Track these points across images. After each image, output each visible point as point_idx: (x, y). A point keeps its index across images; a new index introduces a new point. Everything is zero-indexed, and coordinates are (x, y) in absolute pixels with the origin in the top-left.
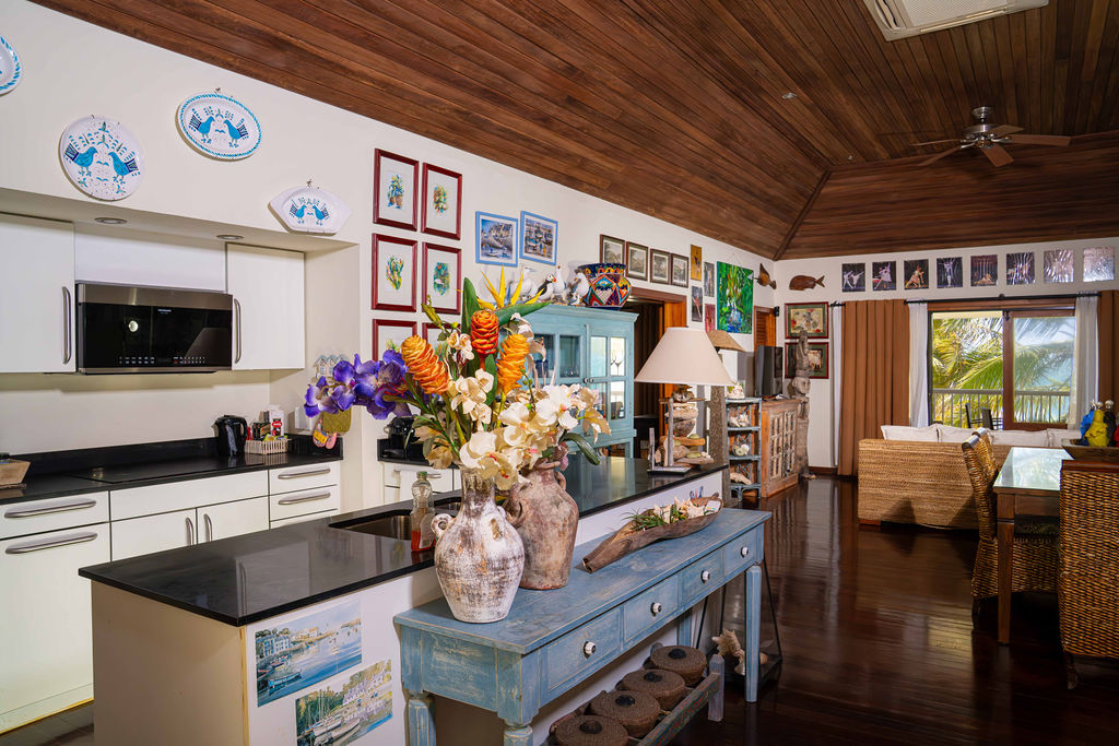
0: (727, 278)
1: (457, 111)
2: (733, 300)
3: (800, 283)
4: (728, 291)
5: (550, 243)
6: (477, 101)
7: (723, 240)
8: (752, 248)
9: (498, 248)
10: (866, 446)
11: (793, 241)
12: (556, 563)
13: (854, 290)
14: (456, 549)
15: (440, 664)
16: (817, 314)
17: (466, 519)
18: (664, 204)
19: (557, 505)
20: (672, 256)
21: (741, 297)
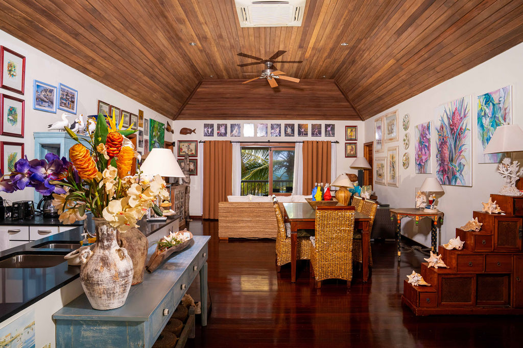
0: (154, 127)
1: (25, 18)
2: (156, 138)
3: (184, 131)
4: (154, 133)
5: (73, 102)
6: (38, 16)
7: (152, 108)
8: (165, 114)
9: (46, 102)
10: (221, 205)
11: (183, 111)
12: (140, 270)
13: (209, 136)
14: (99, 269)
15: (87, 338)
16: (193, 146)
17: (102, 251)
18: (129, 88)
19: (140, 239)
20: (131, 114)
21: (159, 136)
